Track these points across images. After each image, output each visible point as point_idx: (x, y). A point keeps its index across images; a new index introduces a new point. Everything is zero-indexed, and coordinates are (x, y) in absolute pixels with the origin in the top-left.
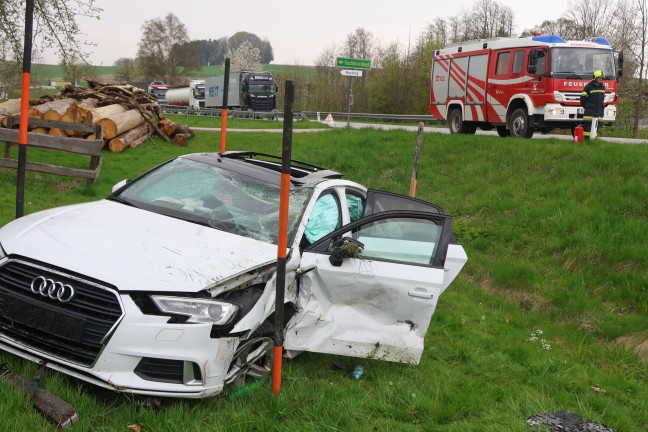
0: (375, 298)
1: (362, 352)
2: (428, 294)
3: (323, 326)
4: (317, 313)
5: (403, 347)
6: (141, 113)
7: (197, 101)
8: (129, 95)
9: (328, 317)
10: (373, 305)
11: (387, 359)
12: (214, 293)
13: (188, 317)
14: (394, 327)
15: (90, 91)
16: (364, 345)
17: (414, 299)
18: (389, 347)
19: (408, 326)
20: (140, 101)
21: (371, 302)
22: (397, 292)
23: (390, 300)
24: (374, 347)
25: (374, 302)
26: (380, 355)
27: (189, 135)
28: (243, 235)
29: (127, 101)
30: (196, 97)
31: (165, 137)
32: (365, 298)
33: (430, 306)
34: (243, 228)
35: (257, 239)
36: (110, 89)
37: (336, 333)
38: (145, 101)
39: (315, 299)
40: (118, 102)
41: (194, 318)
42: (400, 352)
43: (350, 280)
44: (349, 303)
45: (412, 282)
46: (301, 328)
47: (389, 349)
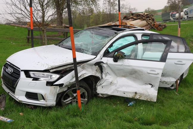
0: (133, 74)
1: (130, 96)
2: (156, 73)
3: (113, 85)
4: (110, 80)
5: (147, 94)
6: (147, 21)
7: (186, 16)
8: (143, 16)
9: (115, 82)
10: (133, 77)
11: (141, 99)
12: (51, 71)
13: (39, 79)
14: (144, 86)
15: (131, 17)
16: (130, 93)
17: (150, 75)
18: (141, 94)
19: (150, 86)
20: (147, 18)
21: (132, 76)
22: (142, 72)
23: (140, 75)
24: (134, 94)
25: (134, 76)
26: (137, 97)
27: (164, 27)
28: (82, 52)
29: (142, 18)
30: (185, 15)
31: (155, 28)
32: (130, 74)
33: (158, 77)
34: (83, 50)
35: (86, 53)
36: (137, 15)
37: (119, 88)
38: (149, 17)
39: (110, 75)
40: (139, 19)
41: (42, 79)
42: (146, 96)
43: (122, 67)
44: (124, 76)
45: (149, 68)
46: (104, 85)
47: (141, 95)
